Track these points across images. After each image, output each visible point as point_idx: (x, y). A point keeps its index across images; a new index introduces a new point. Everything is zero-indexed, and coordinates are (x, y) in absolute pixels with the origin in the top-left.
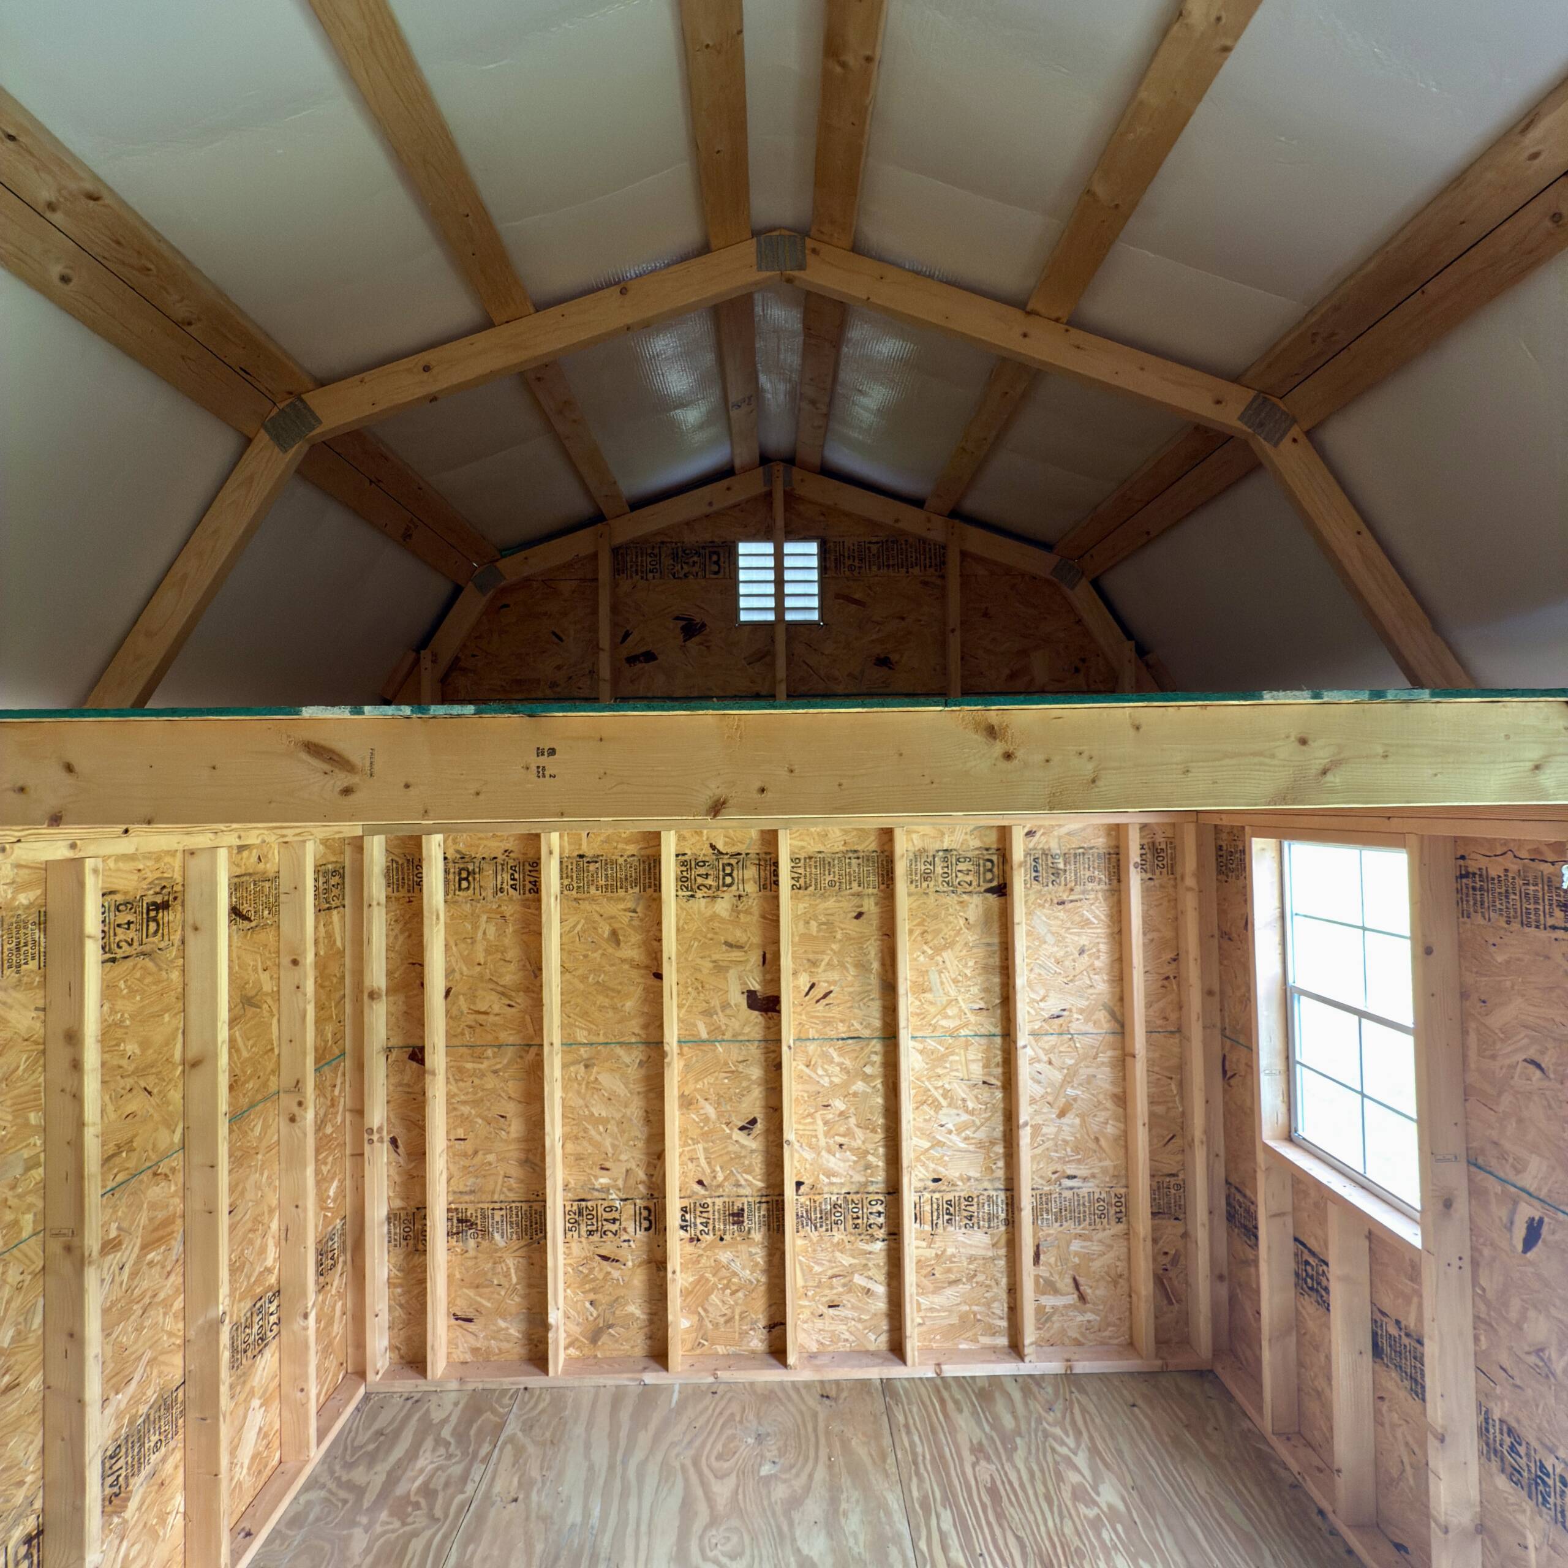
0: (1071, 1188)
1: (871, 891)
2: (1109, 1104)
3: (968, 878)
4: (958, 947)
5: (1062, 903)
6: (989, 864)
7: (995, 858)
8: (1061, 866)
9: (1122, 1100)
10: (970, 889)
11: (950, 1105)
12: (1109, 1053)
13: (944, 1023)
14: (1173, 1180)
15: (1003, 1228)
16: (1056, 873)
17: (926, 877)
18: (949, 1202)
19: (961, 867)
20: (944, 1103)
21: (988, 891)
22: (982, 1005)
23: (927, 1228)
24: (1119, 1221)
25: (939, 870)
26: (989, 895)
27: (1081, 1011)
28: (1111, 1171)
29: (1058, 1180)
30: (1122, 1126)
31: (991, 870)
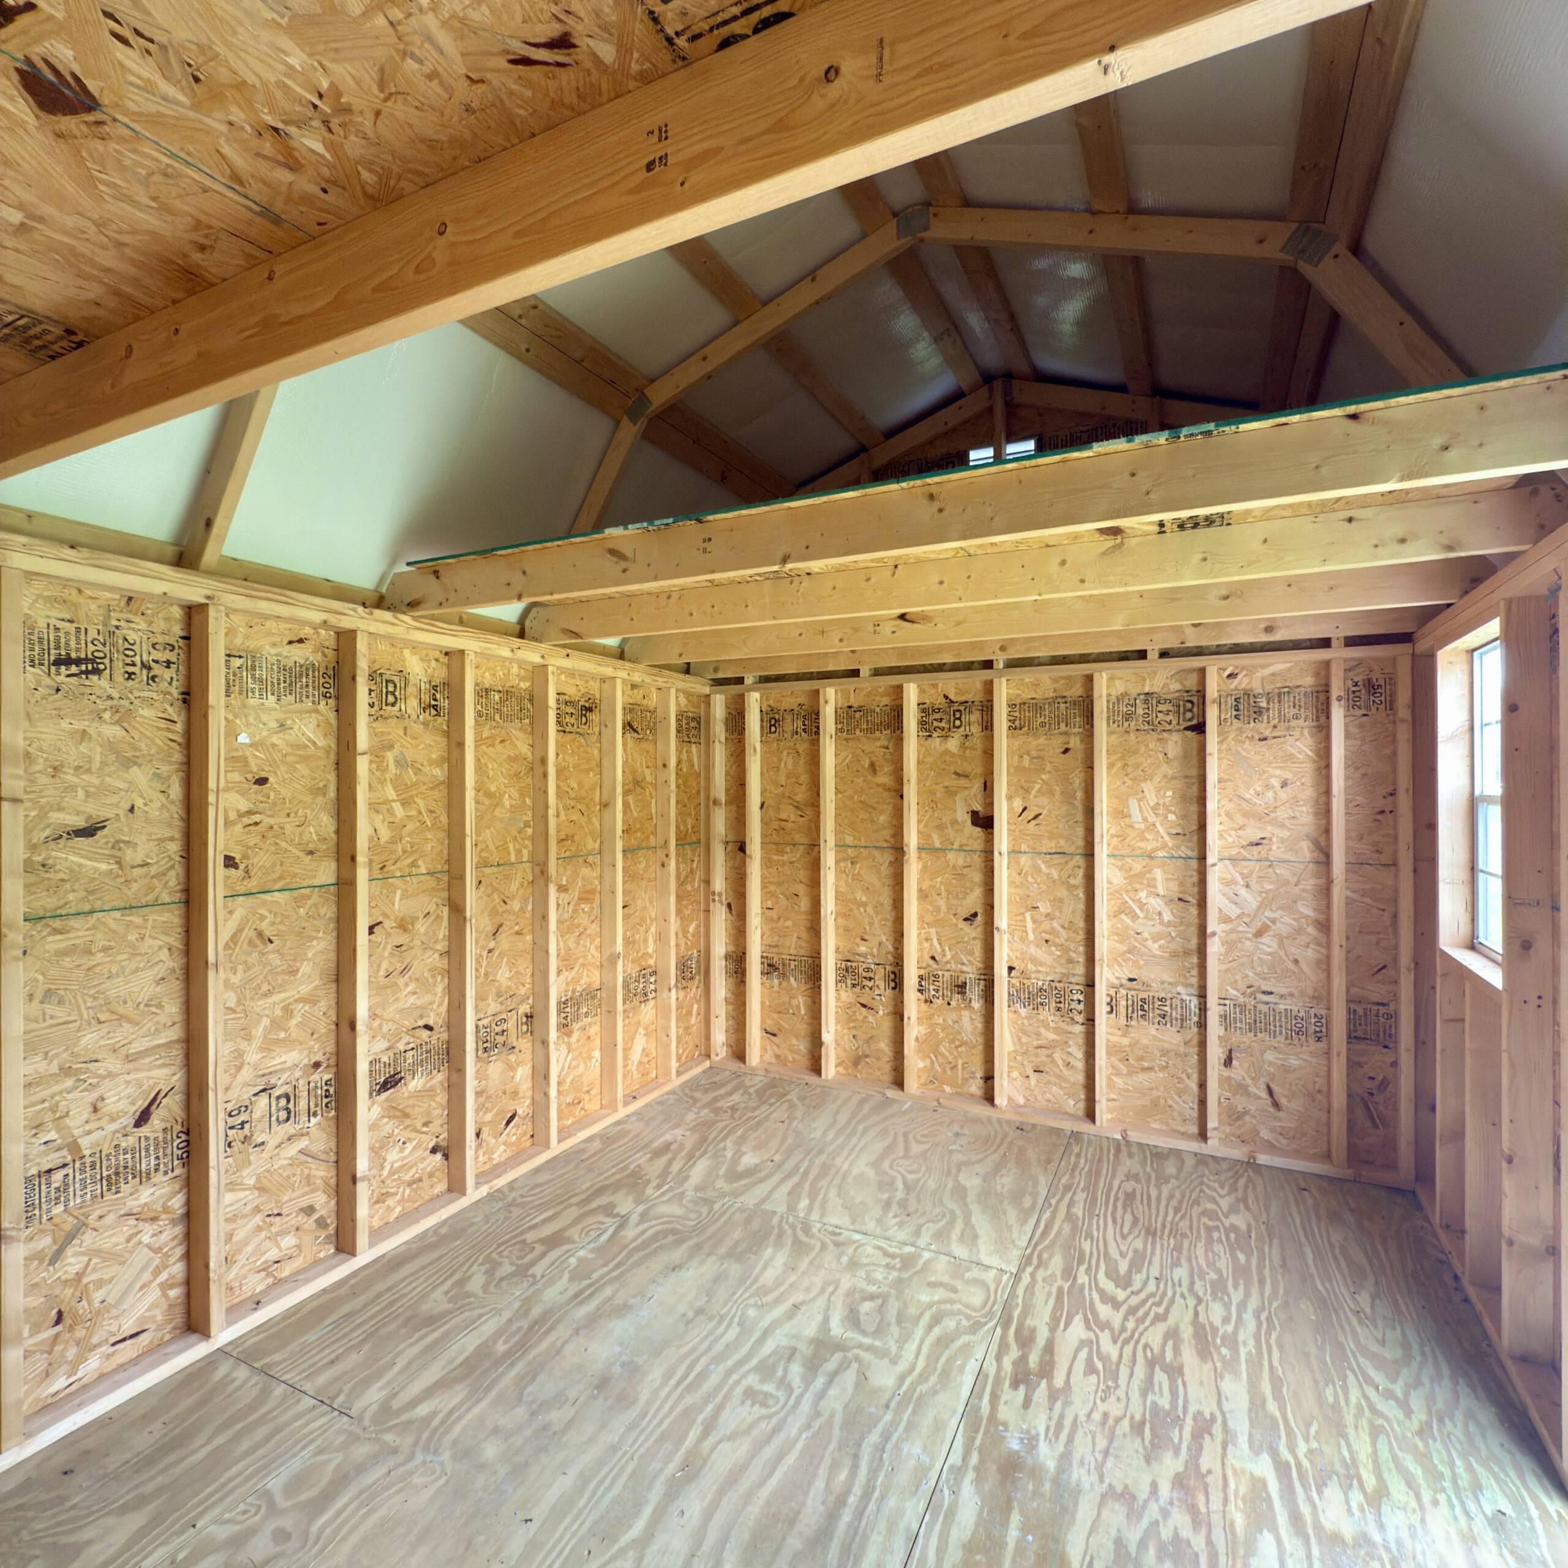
0: (1267, 1003)
1: (1077, 730)
2: (1311, 930)
3: (1168, 718)
4: (1157, 779)
5: (1265, 739)
6: (1189, 705)
7: (1195, 699)
8: (1264, 704)
9: (1324, 926)
10: (1168, 727)
11: (1146, 918)
12: (1312, 881)
13: (1142, 844)
14: (1382, 1010)
15: (1195, 1030)
16: (1259, 712)
17: (1128, 717)
18: (1143, 1000)
19: (1161, 707)
20: (1141, 915)
21: (1187, 729)
22: (1179, 831)
23: (1123, 1020)
24: (1319, 1039)
25: (1140, 711)
26: (1188, 733)
27: (1282, 840)
28: (1310, 992)
29: (1252, 994)
30: (1323, 951)
31: (1191, 710)
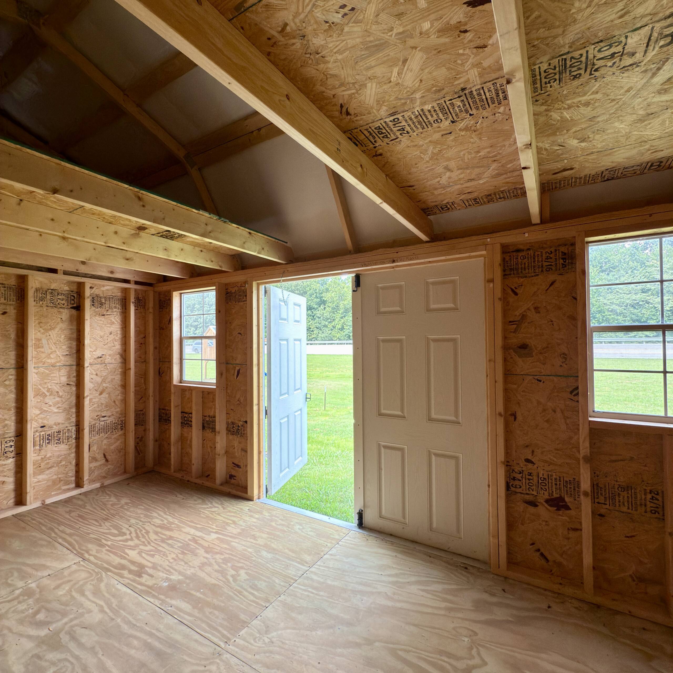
0: (104, 421)
3: (63, 302)
4: (57, 330)
5: (104, 315)
7: (75, 295)
8: (103, 301)
9: (124, 386)
10: (64, 306)
11: (50, 395)
12: (120, 370)
13: (49, 361)
14: (142, 412)
15: (74, 441)
16: (102, 304)
17: (42, 299)
18: (49, 435)
19: (59, 297)
21: (72, 308)
22: (67, 353)
23: (38, 447)
24: (122, 429)
25: (48, 297)
27: (110, 355)
28: (119, 412)
29: (99, 418)
30: (124, 396)
31: (73, 300)
